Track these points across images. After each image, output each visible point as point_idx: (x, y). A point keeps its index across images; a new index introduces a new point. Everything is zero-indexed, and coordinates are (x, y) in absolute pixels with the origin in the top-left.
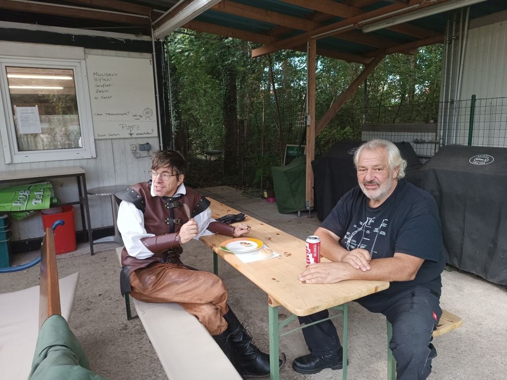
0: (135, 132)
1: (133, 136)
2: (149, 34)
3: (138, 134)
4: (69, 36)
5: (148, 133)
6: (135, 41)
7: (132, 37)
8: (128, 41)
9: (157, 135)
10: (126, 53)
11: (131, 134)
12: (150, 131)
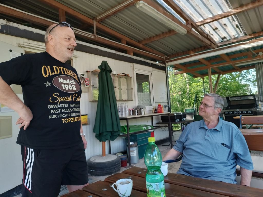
1: (163, 102)
2: (165, 64)
3: (164, 101)
4: (149, 63)
5: (166, 101)
6: (162, 66)
8: (161, 66)
9: (167, 102)
10: (160, 70)
11: (162, 101)
12: (166, 100)
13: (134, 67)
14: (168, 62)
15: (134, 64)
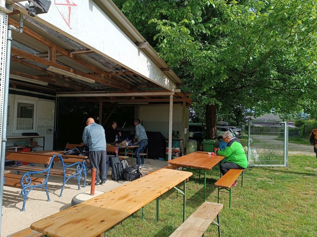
0: (48, 125)
4: (35, 94)
7: (51, 96)
9: (54, 126)
10: (48, 100)
12: (52, 125)
13: (16, 98)
14: (58, 94)
15: (16, 95)
